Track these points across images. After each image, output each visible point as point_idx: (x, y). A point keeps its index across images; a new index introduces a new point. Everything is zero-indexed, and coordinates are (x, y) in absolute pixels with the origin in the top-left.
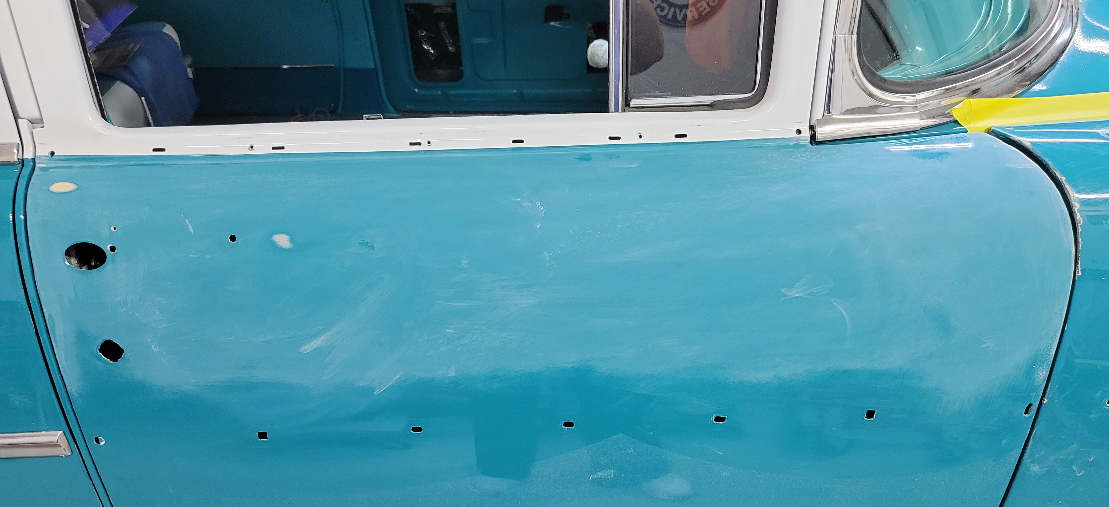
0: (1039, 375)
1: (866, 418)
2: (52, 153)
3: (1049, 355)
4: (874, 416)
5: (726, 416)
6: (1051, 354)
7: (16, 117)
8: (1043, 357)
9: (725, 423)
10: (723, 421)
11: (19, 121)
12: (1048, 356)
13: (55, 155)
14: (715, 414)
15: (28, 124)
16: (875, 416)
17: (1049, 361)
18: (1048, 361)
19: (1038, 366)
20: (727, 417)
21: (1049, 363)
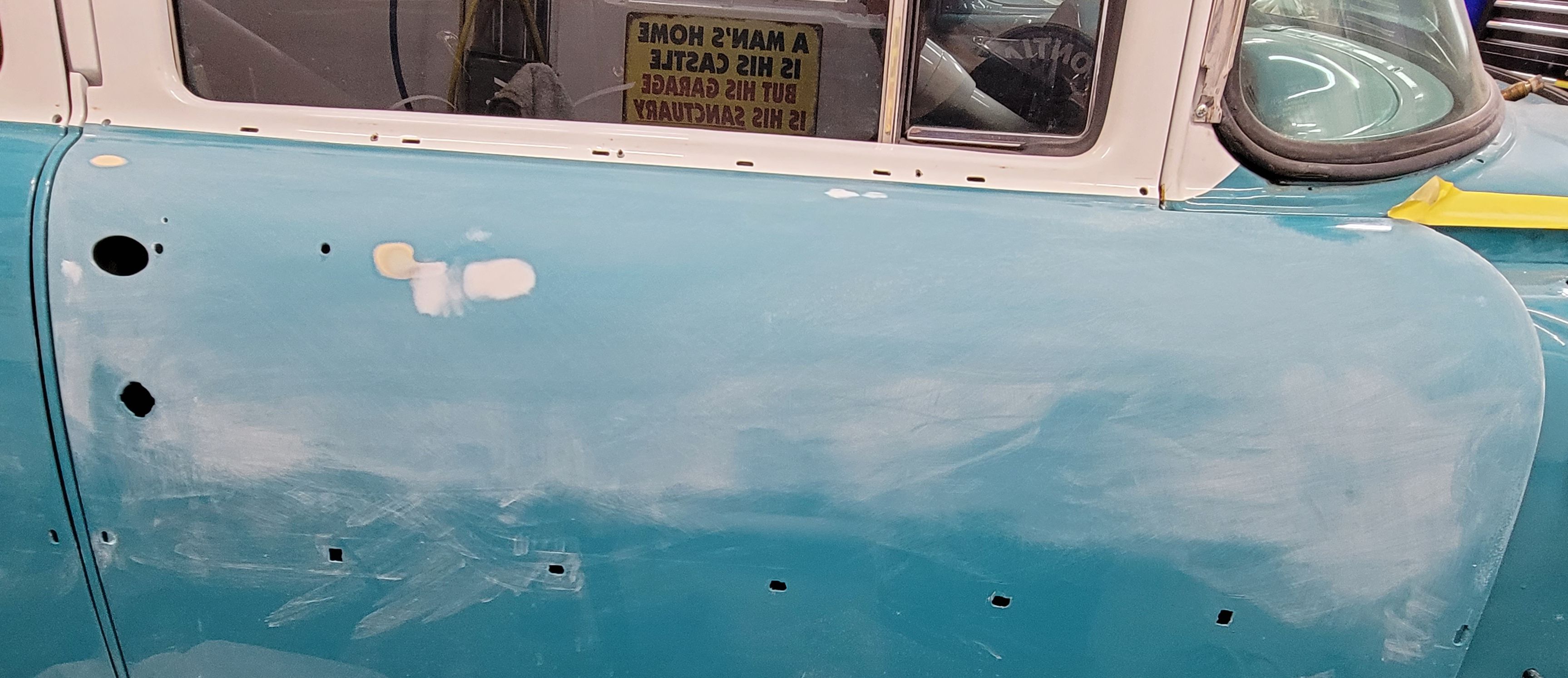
0: (1480, 580)
1: (1218, 622)
2: (108, 121)
3: (1498, 549)
4: (1229, 620)
5: (1011, 596)
6: (1501, 547)
7: (68, 69)
8: (1489, 551)
9: (1008, 608)
10: (1005, 605)
11: (71, 74)
12: (1496, 551)
13: (112, 124)
14: (995, 593)
15: (82, 80)
16: (1231, 621)
17: (1496, 560)
18: (1495, 558)
19: (1480, 565)
20: (1013, 599)
21: (1497, 561)
